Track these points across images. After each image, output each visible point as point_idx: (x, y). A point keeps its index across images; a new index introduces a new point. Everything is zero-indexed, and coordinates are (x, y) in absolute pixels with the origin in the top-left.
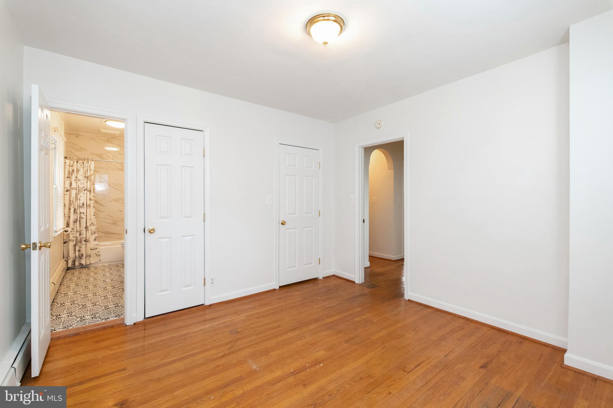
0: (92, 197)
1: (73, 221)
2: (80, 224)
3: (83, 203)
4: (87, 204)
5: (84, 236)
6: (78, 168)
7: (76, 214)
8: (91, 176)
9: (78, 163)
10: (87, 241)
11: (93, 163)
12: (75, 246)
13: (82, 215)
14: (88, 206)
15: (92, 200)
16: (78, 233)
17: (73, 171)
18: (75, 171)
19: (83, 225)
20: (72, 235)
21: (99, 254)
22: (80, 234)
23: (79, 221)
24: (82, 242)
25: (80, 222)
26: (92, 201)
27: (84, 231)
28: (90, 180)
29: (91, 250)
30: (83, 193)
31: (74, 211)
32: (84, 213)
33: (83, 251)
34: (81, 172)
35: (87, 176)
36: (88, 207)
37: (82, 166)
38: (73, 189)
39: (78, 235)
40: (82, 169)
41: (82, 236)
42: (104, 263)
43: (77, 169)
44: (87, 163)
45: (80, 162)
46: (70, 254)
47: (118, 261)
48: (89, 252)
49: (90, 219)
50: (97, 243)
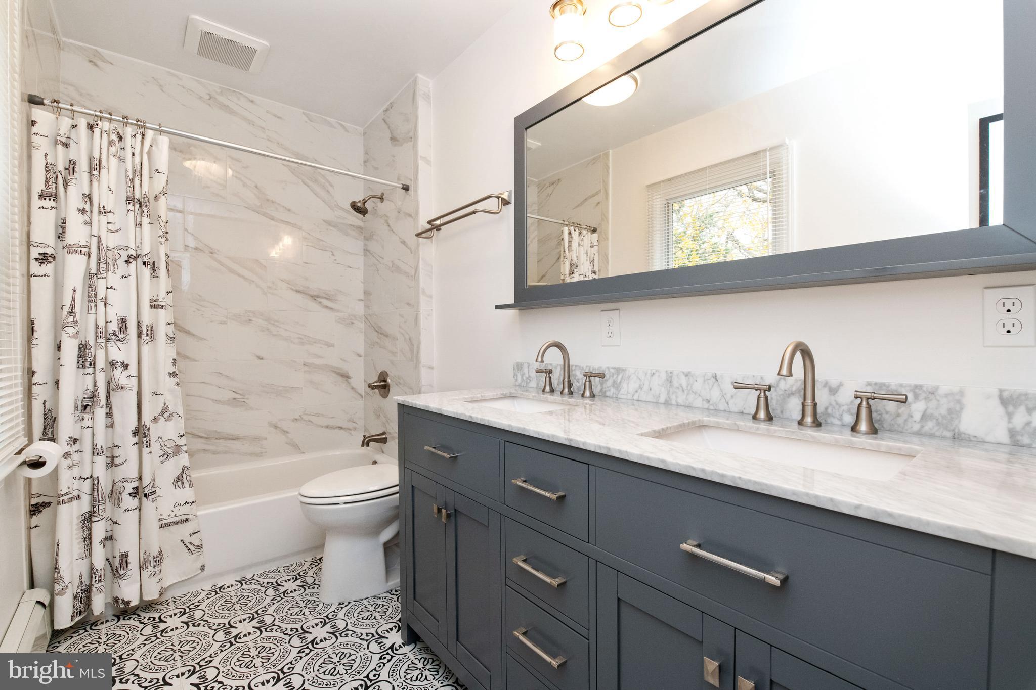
0: (162, 294)
1: (76, 401)
2: (109, 414)
3: (123, 320)
4: (139, 325)
5: (129, 470)
6: (97, 155)
7: (90, 370)
8: (156, 198)
9: (97, 131)
10: (145, 495)
11: (164, 141)
12: (88, 520)
13: (120, 376)
14: (145, 332)
15: (162, 307)
16: (101, 461)
17: (72, 166)
18: (83, 166)
19: (126, 420)
20: (69, 472)
21: (197, 543)
22: (112, 463)
23: (103, 402)
24: (120, 500)
25: (108, 404)
26: (162, 312)
27: (128, 450)
28: (155, 219)
29: (161, 527)
30: (120, 273)
31: (79, 356)
32: (126, 367)
33: (127, 542)
34: (112, 175)
35: (137, 196)
36: (144, 337)
37: (113, 149)
38: (71, 249)
39: (100, 467)
40: (114, 161)
41: (121, 473)
42: (221, 575)
43: (91, 159)
44: (139, 137)
45: (105, 125)
46: (63, 565)
47: (274, 560)
48: (155, 540)
49: (155, 394)
50: (187, 494)
